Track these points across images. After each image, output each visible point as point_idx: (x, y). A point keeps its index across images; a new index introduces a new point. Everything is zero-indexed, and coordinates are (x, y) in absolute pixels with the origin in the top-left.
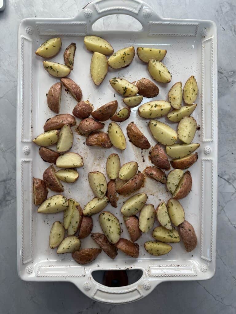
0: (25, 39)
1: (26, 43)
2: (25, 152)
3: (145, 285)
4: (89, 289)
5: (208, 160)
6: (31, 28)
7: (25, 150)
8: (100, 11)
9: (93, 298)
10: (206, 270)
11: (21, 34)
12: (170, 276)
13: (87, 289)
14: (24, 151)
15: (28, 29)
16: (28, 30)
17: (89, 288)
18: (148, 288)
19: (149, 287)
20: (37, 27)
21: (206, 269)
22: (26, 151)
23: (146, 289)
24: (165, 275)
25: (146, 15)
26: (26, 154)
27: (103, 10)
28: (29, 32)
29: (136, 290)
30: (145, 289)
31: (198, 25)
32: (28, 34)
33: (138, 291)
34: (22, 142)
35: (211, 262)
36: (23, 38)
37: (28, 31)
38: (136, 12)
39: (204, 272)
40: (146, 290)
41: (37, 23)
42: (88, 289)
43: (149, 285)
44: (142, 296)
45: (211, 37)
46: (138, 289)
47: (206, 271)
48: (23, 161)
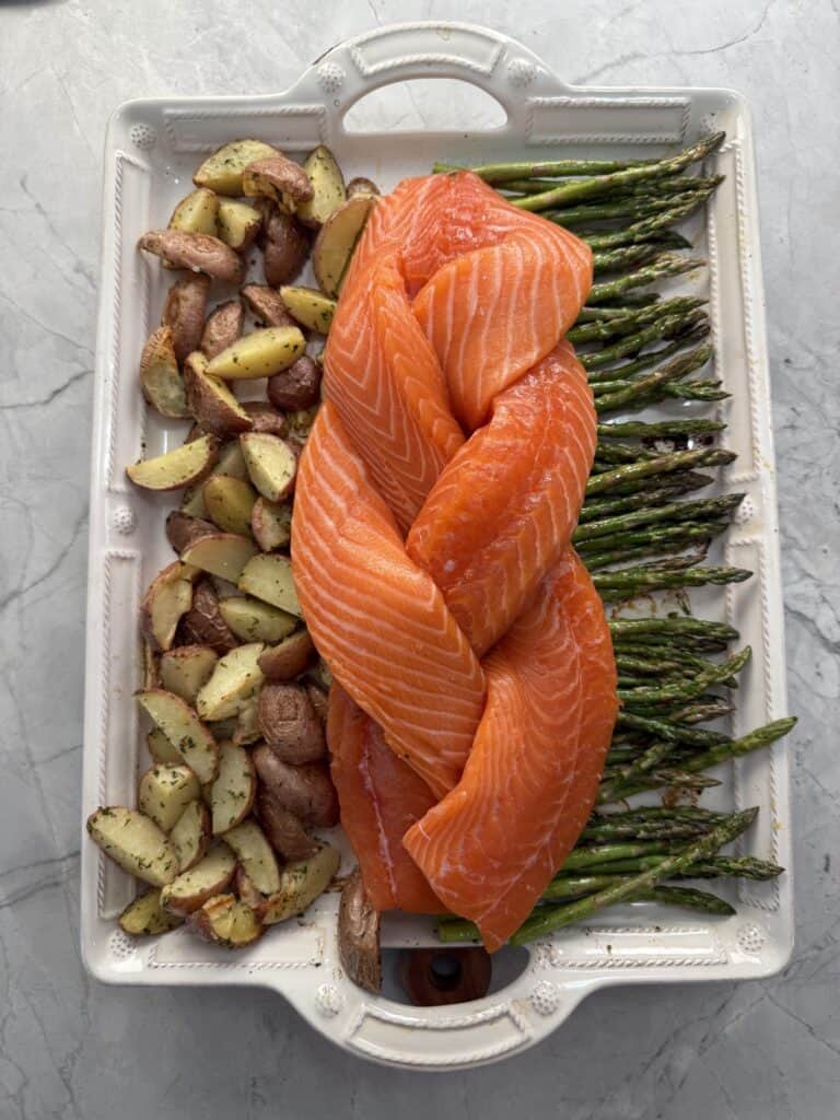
0: (129, 162)
1: (131, 174)
2: (118, 526)
3: (539, 998)
4: (337, 1013)
5: (747, 545)
6: (147, 129)
7: (120, 520)
8: (370, 70)
9: (351, 1045)
10: (759, 944)
11: (116, 147)
12: (629, 966)
13: (328, 1013)
14: (116, 521)
15: (140, 132)
16: (138, 135)
17: (335, 1008)
18: (551, 1009)
19: (552, 1003)
20: (167, 125)
21: (758, 939)
22: (123, 523)
23: (542, 1010)
24: (611, 963)
25: (517, 78)
26: (121, 532)
27: (380, 66)
28: (139, 141)
29: (506, 1014)
30: (537, 1011)
31: (688, 104)
32: (138, 146)
33: (513, 1020)
34: (109, 490)
35: (775, 910)
36: (122, 159)
37: (137, 139)
38: (485, 67)
39: (753, 950)
40: (543, 1015)
41: (169, 111)
42: (332, 1010)
43: (554, 998)
44: (529, 1040)
45: (733, 142)
46: (513, 1012)
47: (759, 948)
48: (112, 557)
